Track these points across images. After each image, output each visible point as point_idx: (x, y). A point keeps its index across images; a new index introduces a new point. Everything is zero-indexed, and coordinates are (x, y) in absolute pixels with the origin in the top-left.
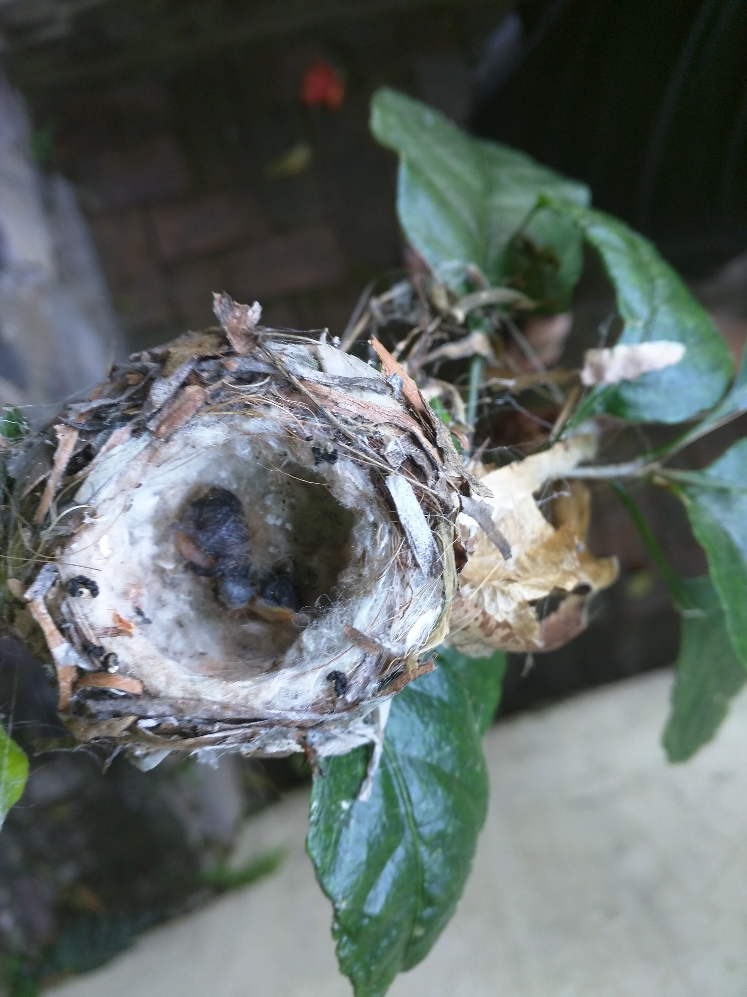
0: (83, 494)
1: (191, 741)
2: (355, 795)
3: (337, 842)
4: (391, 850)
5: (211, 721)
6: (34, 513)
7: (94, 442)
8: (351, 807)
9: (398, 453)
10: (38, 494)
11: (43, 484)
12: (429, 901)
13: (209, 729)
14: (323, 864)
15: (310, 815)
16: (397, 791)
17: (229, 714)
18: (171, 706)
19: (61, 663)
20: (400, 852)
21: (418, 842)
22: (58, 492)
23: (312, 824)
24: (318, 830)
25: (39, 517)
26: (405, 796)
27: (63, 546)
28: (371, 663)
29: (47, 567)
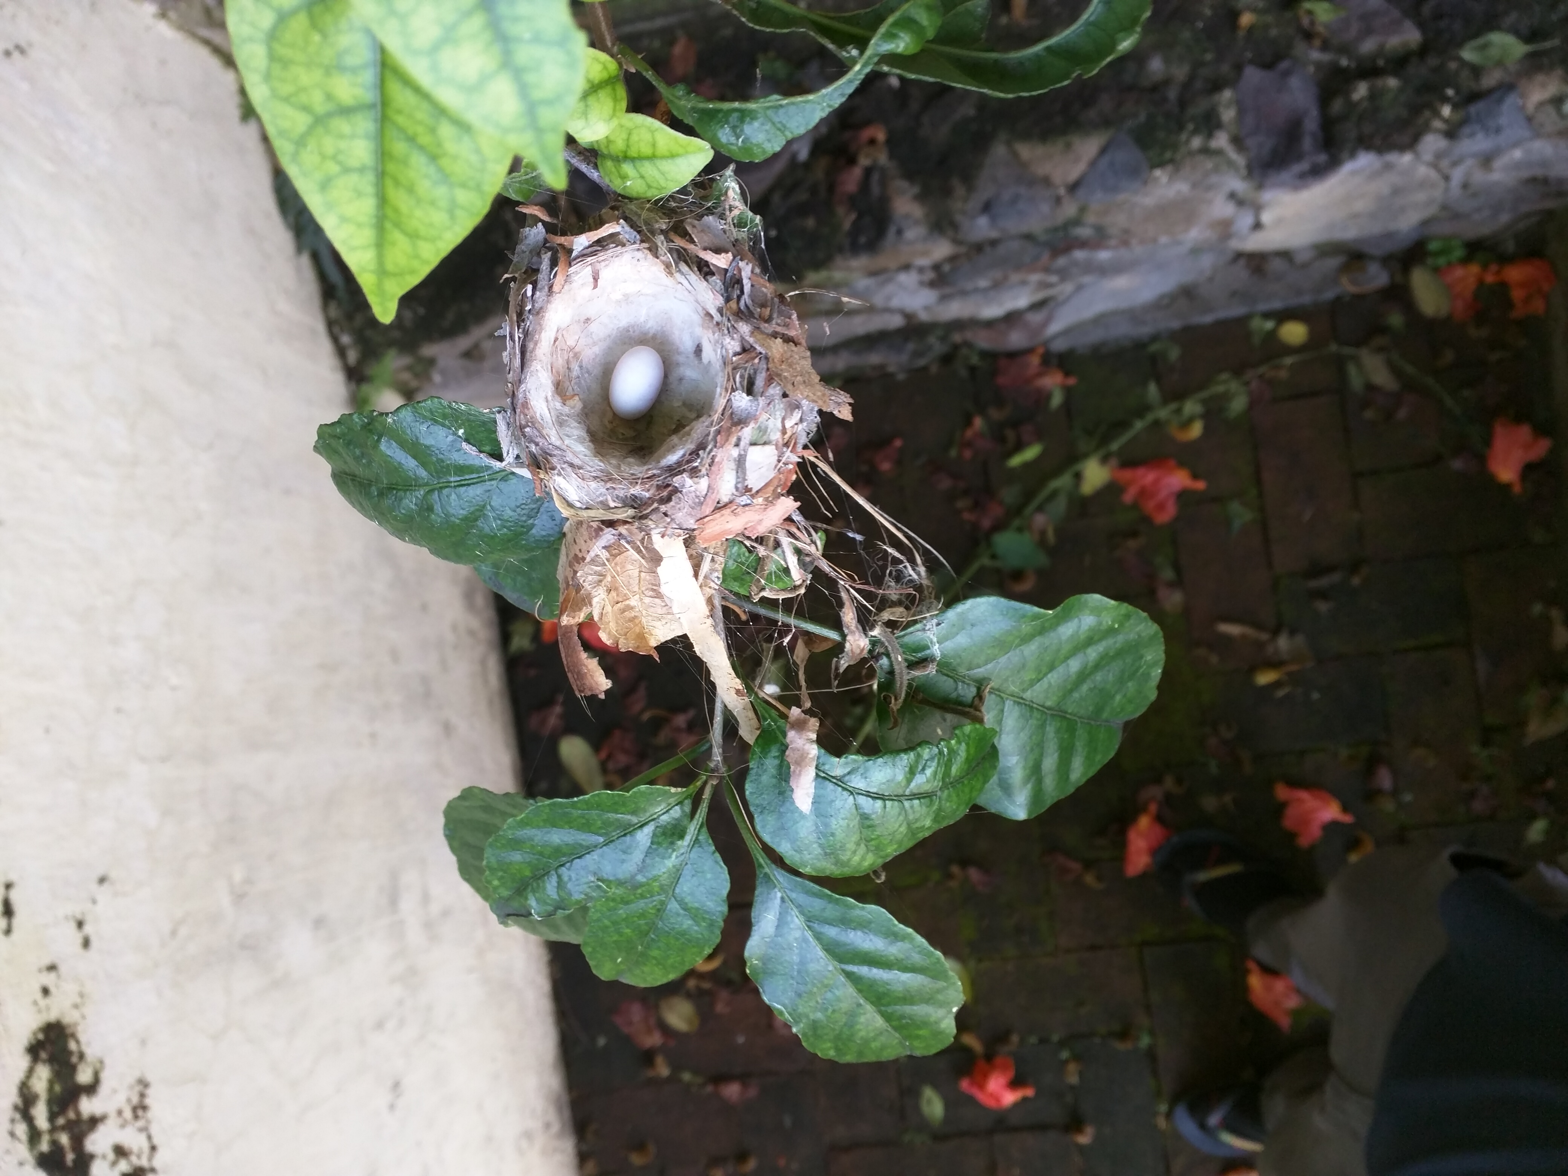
0: (684, 267)
1: (515, 318)
2: (467, 441)
3: (436, 421)
4: (424, 465)
5: (526, 333)
6: (676, 232)
7: (716, 280)
8: (460, 437)
9: (684, 485)
10: (687, 237)
11: (692, 241)
12: (381, 494)
13: (520, 330)
14: (421, 407)
15: (456, 403)
16: (467, 477)
17: (530, 346)
18: (541, 308)
19: (575, 239)
20: (423, 473)
21: (427, 489)
22: (685, 250)
23: (450, 403)
24: (445, 407)
25: (672, 236)
26: (463, 482)
27: (650, 249)
28: (548, 449)
29: (638, 237)
